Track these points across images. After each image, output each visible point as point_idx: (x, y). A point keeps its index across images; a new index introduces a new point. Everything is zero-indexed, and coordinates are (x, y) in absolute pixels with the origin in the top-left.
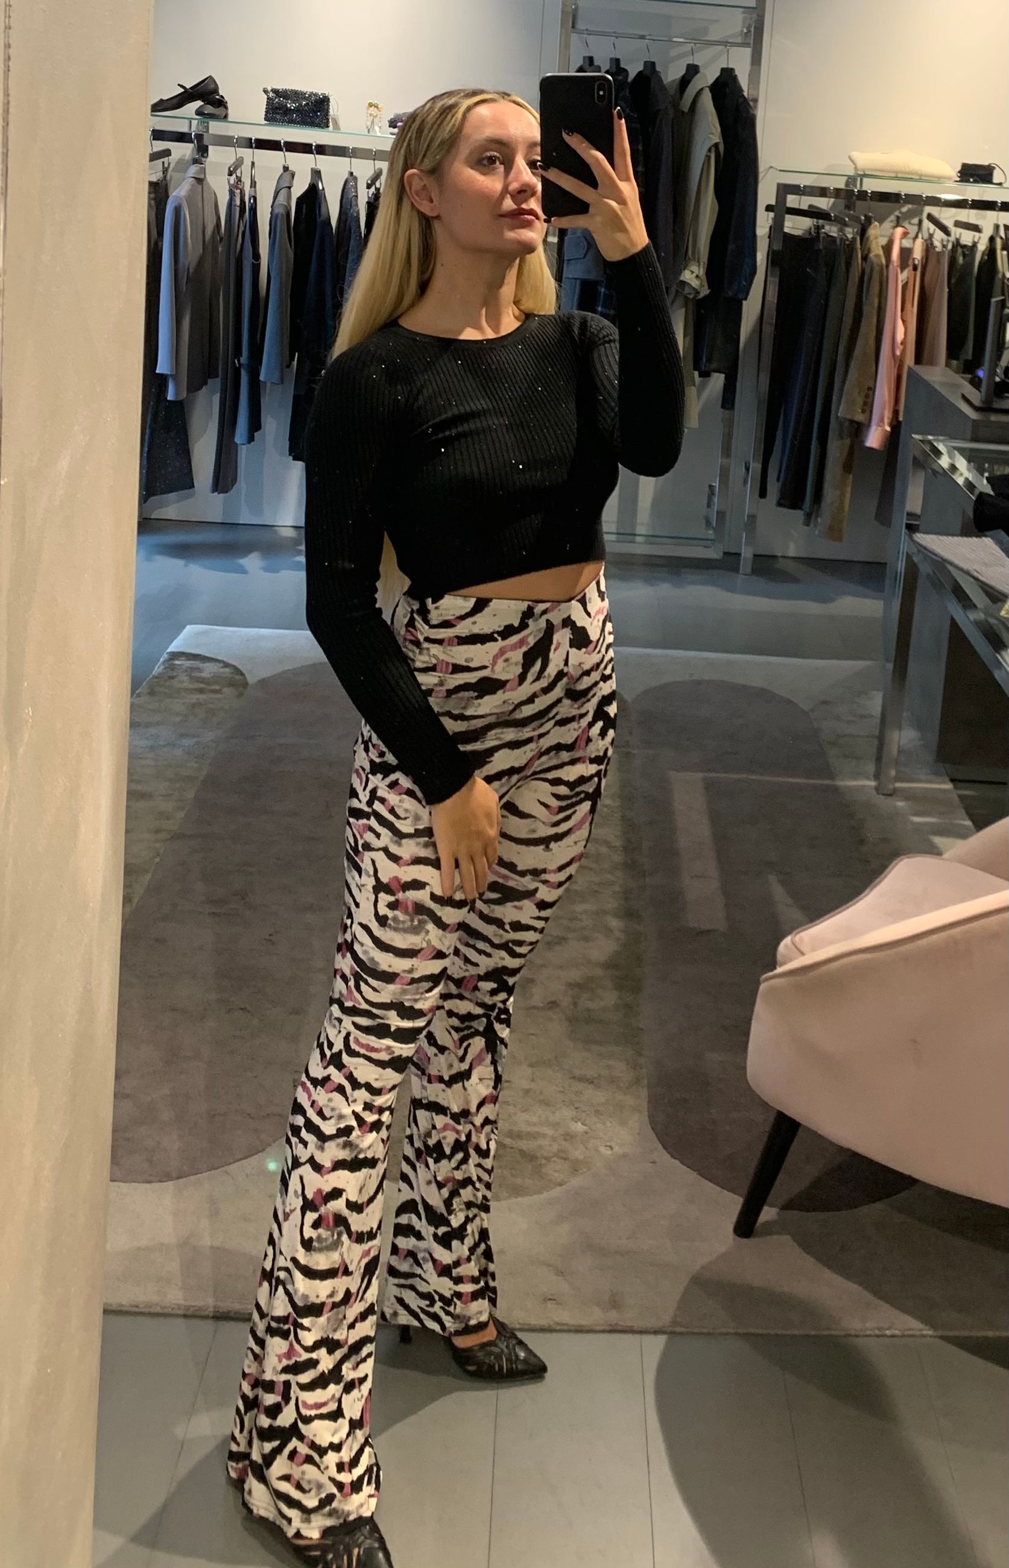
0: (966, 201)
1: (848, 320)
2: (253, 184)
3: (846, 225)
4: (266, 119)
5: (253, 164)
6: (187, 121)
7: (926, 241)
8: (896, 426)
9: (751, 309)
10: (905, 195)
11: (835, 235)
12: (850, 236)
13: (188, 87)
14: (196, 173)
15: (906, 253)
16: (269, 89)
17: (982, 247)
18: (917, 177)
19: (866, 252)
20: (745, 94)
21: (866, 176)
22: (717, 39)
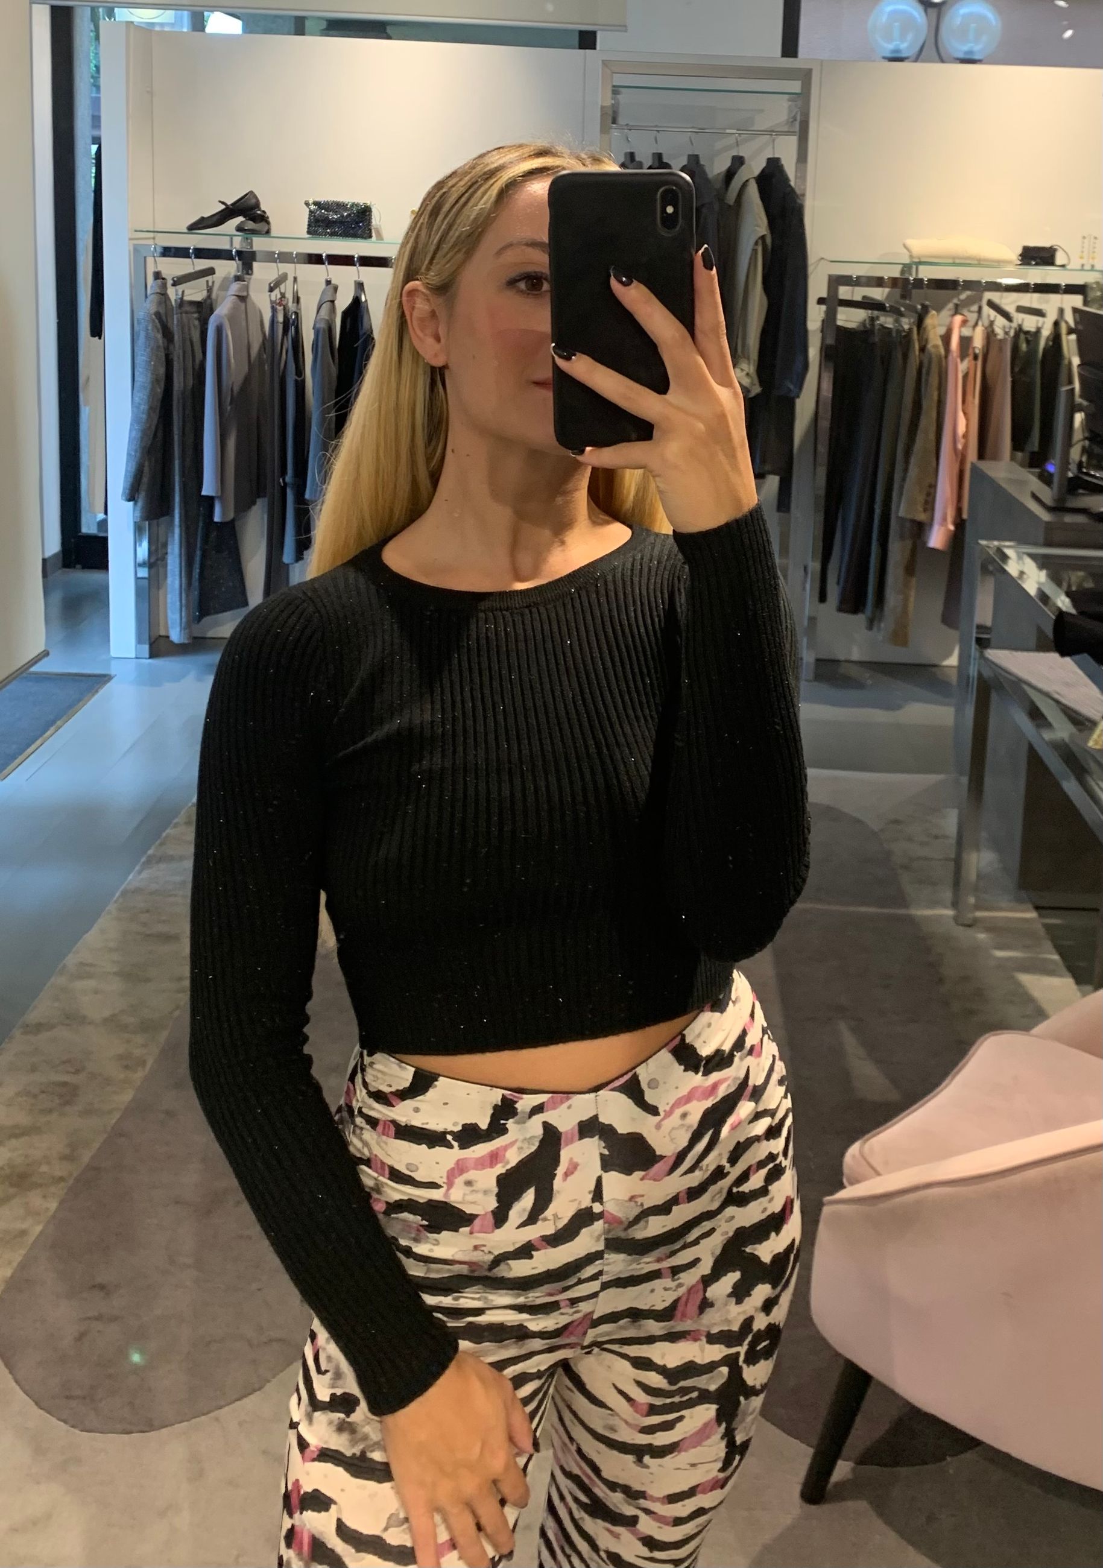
0: (1028, 285)
1: (906, 415)
2: (297, 300)
3: (901, 314)
4: (309, 232)
5: (295, 279)
6: (228, 238)
7: (986, 328)
8: (960, 524)
9: (805, 407)
10: (964, 281)
11: (890, 326)
12: (906, 327)
13: (229, 203)
14: (240, 290)
15: (965, 342)
16: (311, 202)
17: (1046, 332)
18: (976, 262)
19: (924, 343)
20: (792, 183)
21: (920, 263)
22: (763, 129)
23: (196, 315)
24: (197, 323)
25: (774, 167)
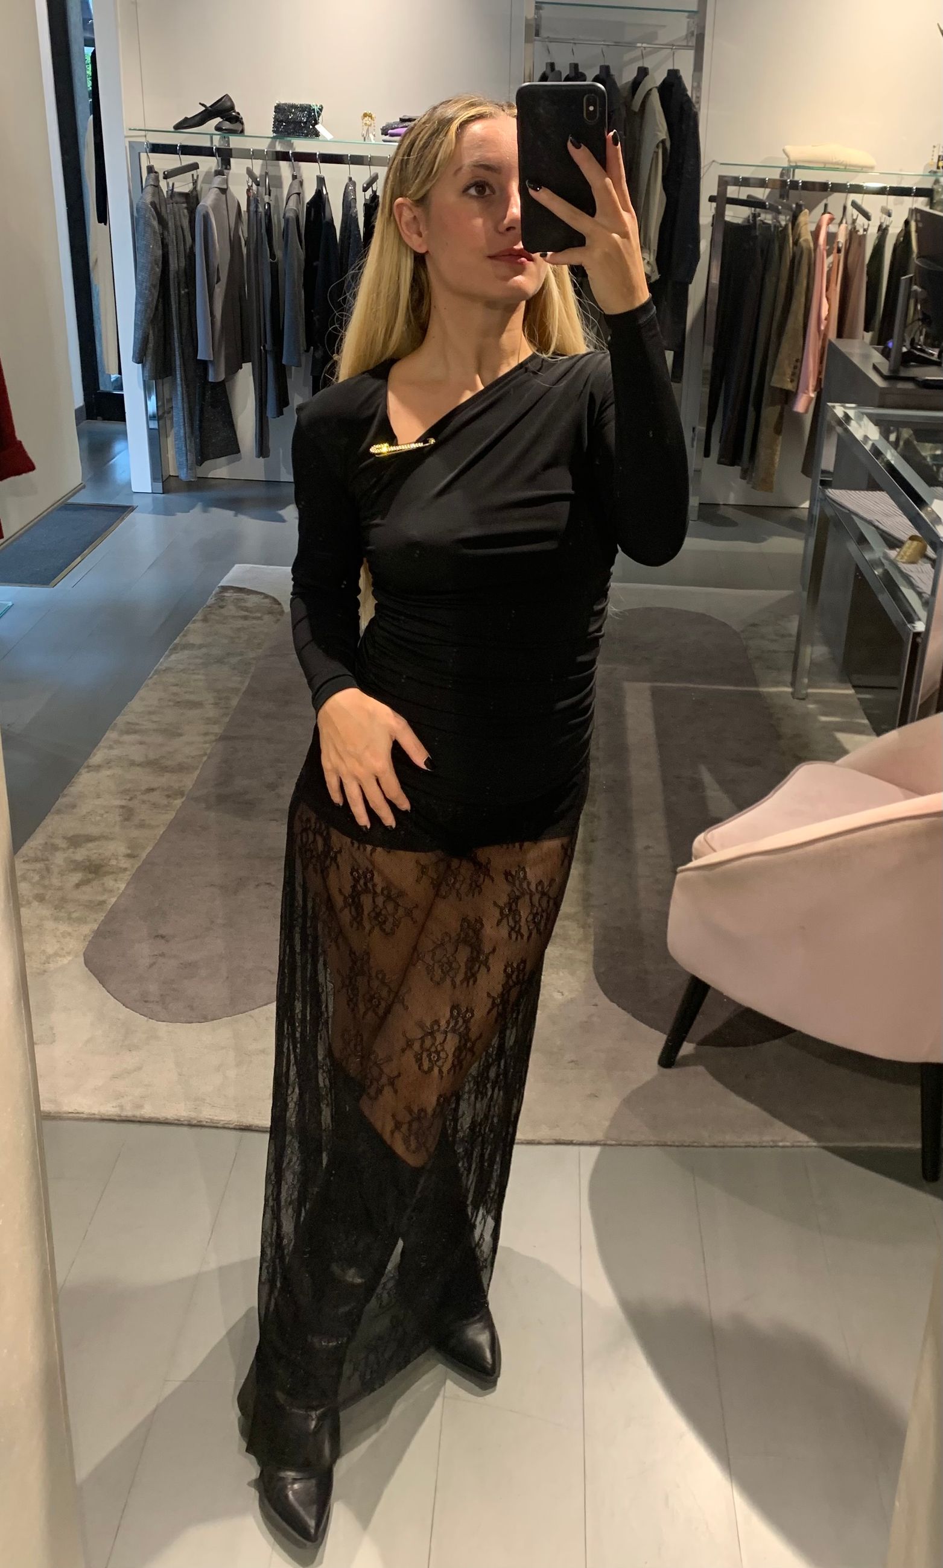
0: (884, 189)
1: (782, 300)
2: (269, 192)
3: (779, 212)
4: (275, 132)
5: (267, 174)
6: (209, 136)
7: (850, 225)
8: (819, 393)
9: (696, 292)
10: (832, 182)
11: (770, 222)
12: (783, 223)
13: (208, 105)
14: (221, 183)
15: (831, 237)
16: (276, 104)
17: (899, 229)
18: (843, 167)
19: (797, 237)
20: (689, 93)
21: (797, 167)
22: (665, 42)
23: (185, 205)
24: (186, 211)
25: (674, 76)
